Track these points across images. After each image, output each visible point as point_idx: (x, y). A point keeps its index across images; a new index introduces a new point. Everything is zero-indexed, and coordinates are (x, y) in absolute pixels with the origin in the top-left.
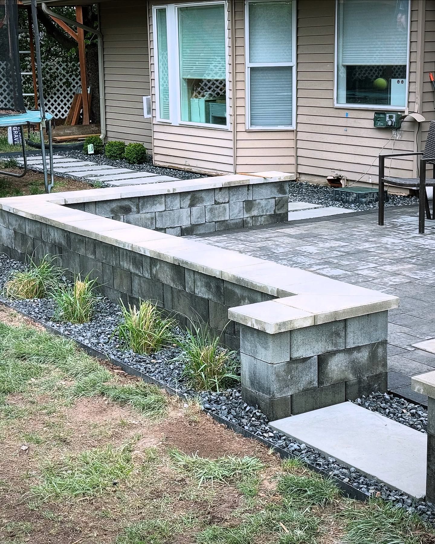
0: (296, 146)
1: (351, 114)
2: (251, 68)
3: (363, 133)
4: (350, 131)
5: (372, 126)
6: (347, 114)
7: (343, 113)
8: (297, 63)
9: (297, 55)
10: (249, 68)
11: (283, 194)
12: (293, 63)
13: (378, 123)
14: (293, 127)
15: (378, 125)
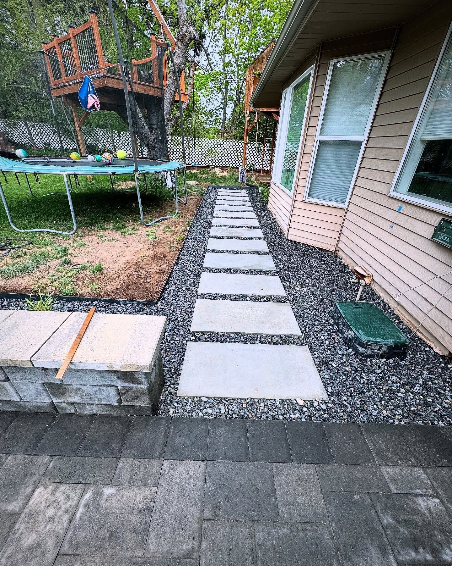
0: (343, 223)
1: (406, 209)
2: (320, 141)
3: (412, 239)
4: (396, 230)
5: (429, 236)
6: (401, 207)
7: (396, 205)
8: (369, 138)
9: (372, 128)
10: (319, 141)
11: (133, 383)
12: (364, 138)
13: (440, 235)
14: (345, 206)
15: (440, 238)
